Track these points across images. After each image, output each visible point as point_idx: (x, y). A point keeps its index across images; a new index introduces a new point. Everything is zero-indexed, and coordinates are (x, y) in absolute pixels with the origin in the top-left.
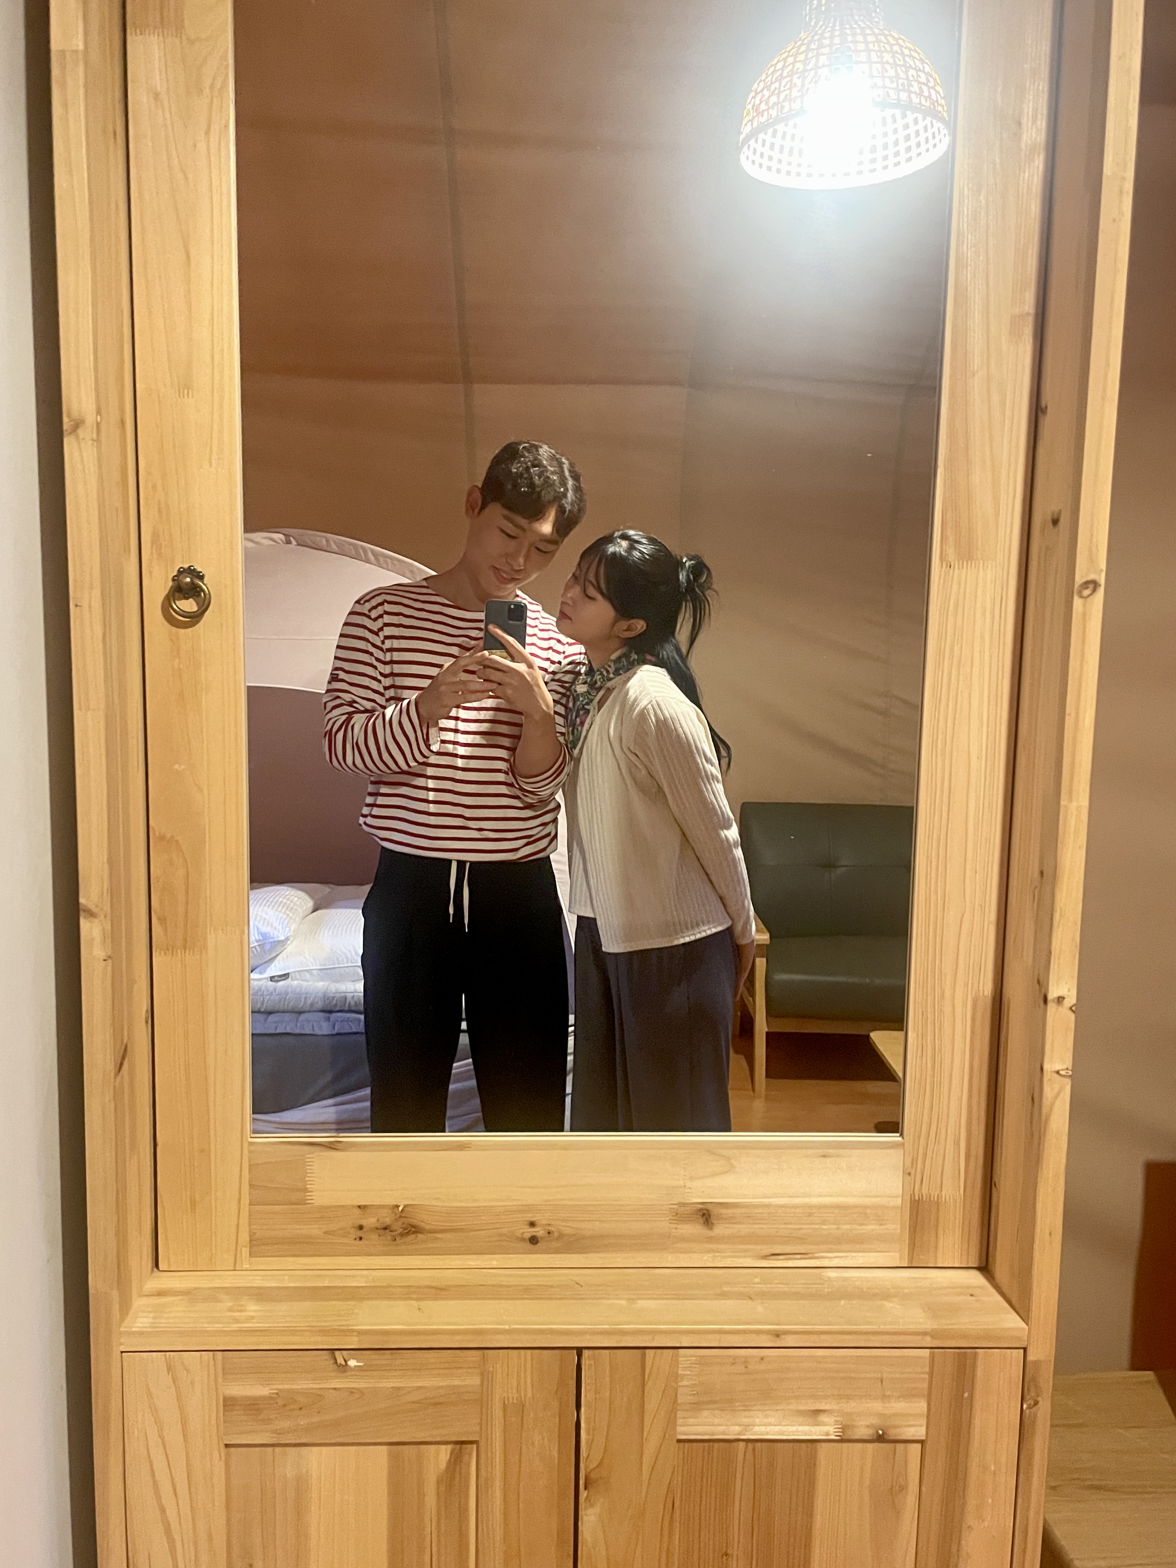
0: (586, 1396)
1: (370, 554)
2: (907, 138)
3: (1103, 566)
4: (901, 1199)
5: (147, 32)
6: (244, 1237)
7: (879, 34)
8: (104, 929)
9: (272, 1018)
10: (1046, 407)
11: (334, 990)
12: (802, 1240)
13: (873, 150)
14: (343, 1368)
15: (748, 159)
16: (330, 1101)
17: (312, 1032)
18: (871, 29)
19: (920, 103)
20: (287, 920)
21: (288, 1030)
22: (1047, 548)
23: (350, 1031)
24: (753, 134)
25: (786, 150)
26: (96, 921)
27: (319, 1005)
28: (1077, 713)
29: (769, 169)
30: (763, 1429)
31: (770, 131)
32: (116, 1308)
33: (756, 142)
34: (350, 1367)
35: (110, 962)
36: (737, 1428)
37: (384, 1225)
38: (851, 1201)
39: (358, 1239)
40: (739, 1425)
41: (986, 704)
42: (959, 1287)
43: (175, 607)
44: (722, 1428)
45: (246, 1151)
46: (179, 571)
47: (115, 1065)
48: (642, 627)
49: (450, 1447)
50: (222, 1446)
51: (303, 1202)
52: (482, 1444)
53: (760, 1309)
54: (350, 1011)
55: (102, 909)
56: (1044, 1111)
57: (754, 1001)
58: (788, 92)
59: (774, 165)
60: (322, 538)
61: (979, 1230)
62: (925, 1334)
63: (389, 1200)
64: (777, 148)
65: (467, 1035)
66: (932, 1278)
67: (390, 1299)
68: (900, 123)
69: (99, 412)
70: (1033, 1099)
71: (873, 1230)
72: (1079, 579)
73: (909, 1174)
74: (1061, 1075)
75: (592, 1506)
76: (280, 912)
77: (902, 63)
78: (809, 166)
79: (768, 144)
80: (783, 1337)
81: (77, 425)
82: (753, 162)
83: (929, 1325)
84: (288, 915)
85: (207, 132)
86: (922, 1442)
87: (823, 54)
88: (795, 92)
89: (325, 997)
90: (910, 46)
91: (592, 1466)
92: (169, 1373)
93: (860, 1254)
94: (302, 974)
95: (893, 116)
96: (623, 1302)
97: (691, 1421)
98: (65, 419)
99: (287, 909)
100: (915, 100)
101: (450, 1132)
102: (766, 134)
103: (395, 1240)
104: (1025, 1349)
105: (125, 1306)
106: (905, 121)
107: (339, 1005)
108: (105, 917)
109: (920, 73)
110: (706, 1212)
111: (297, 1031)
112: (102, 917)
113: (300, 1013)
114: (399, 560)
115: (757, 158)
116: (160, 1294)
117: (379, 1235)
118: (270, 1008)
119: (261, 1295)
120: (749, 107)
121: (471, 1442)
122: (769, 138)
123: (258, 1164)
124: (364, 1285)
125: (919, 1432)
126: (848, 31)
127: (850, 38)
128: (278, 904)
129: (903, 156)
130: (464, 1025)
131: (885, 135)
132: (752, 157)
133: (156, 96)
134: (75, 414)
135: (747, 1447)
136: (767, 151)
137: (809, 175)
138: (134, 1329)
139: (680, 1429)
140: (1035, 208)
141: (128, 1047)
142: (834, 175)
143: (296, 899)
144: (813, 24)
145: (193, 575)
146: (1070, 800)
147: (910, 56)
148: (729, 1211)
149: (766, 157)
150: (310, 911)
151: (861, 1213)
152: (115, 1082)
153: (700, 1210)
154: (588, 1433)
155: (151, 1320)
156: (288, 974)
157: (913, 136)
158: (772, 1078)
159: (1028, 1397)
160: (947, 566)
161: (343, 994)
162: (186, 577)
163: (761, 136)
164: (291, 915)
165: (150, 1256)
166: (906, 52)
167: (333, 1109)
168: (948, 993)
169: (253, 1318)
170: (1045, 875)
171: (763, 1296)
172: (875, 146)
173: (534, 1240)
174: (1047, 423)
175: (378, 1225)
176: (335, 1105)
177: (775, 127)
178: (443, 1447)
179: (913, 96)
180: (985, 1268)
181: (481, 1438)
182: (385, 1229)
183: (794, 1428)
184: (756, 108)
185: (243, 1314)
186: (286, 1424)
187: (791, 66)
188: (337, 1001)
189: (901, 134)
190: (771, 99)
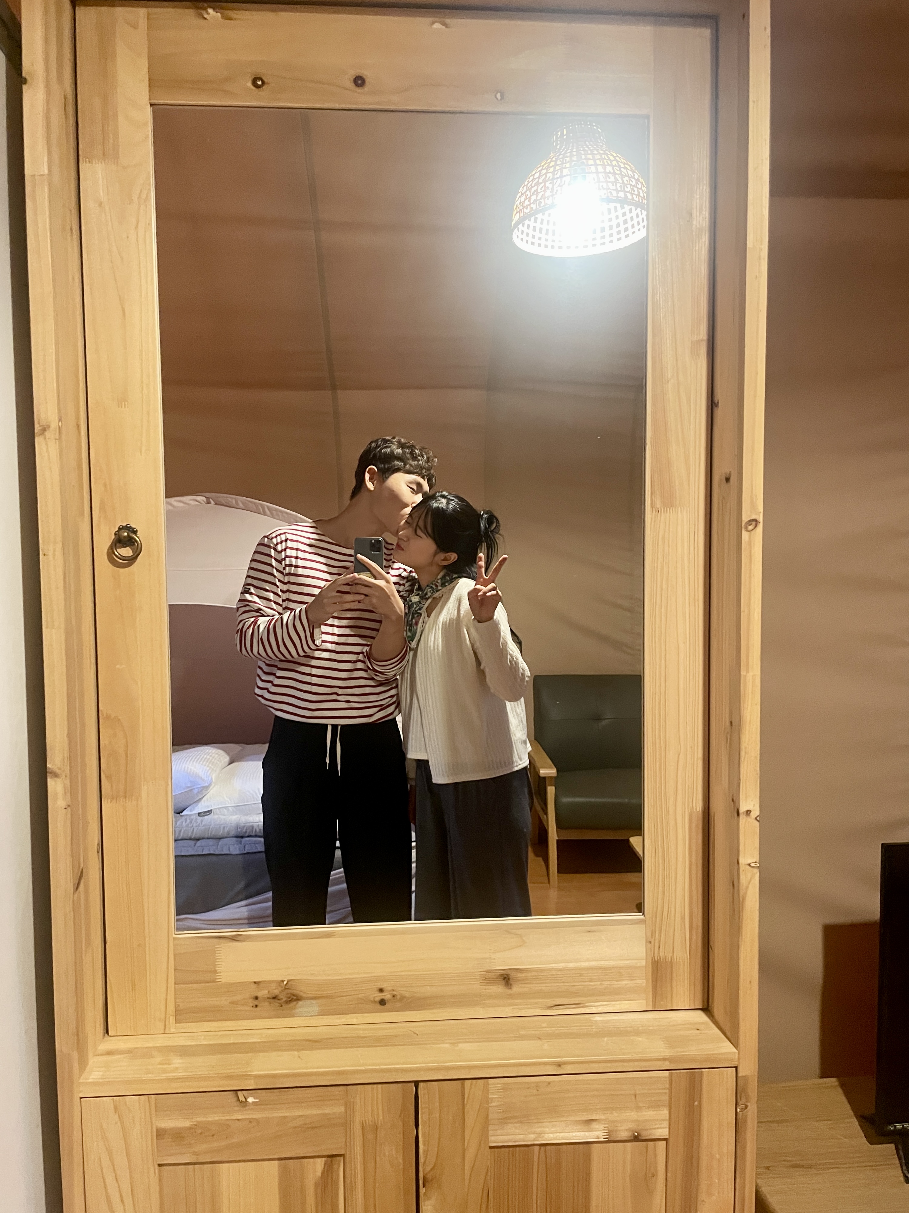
0: (422, 1117)
1: (267, 510)
2: (625, 222)
3: (761, 510)
4: (645, 961)
5: (94, 162)
6: (171, 1008)
7: (603, 154)
8: (65, 784)
9: (199, 843)
10: (718, 402)
11: (244, 820)
12: (575, 994)
13: (603, 230)
14: (244, 1104)
15: (518, 237)
16: (243, 903)
17: (227, 852)
18: (597, 150)
19: (633, 199)
20: (210, 771)
21: (212, 852)
22: (724, 498)
23: (256, 850)
24: (521, 221)
25: (544, 231)
26: (59, 780)
27: (233, 833)
28: (749, 611)
29: (533, 243)
30: (551, 1135)
31: (533, 219)
32: (76, 1065)
33: (523, 226)
34: (250, 1103)
35: (69, 809)
36: (532, 1136)
37: (274, 995)
38: (611, 963)
39: (255, 1006)
40: (534, 1134)
41: (687, 606)
42: (688, 1024)
43: (116, 553)
44: (522, 1136)
45: (171, 944)
46: (119, 528)
47: (74, 885)
48: (455, 558)
49: (324, 1159)
50: (157, 1166)
51: (214, 981)
52: (347, 1156)
53: (546, 1046)
54: (256, 836)
55: (64, 771)
56: (741, 893)
57: (547, 817)
58: (543, 193)
59: (536, 241)
60: (232, 499)
61: (702, 982)
62: (664, 1059)
63: (276, 976)
64: (538, 230)
65: (340, 850)
66: (671, 1018)
67: (279, 1050)
68: (620, 212)
69: (60, 420)
70: (733, 885)
71: (626, 984)
72: (745, 519)
73: (650, 942)
74: (751, 867)
75: (429, 1199)
76: (205, 765)
77: (619, 172)
78: (560, 241)
79: (531, 228)
80: (563, 1066)
81: (44, 430)
82: (522, 239)
83: (667, 1052)
84: (210, 767)
85: (137, 227)
86: (666, 1140)
87: (565, 168)
88: (548, 193)
89: (237, 827)
90: (623, 161)
91: (428, 1169)
92: (116, 1112)
93: (618, 1002)
94: (221, 810)
95: (615, 208)
96: (447, 1046)
97: (499, 1132)
98: (37, 426)
99: (210, 763)
100: (629, 196)
101: (329, 924)
102: (530, 220)
103: (282, 1006)
104: (736, 1068)
105: (83, 1063)
106: (623, 211)
107: (248, 831)
108: (66, 776)
109: (632, 179)
110: (505, 976)
111: (217, 853)
112: (64, 777)
113: (220, 838)
114: (287, 513)
115: (524, 237)
116: (109, 1053)
117: (270, 1003)
118: (198, 836)
119: (184, 1051)
120: (518, 203)
121: (340, 1155)
122: (532, 223)
123: (181, 954)
124: (259, 1040)
125: (663, 1132)
126: (582, 152)
127: (583, 157)
128: (203, 760)
129: (623, 234)
130: (338, 844)
131: (610, 220)
132: (521, 236)
133: (101, 204)
134: (43, 423)
135: (540, 1149)
136: (531, 232)
137: (560, 248)
138: (90, 1081)
139: (492, 1138)
140: (704, 270)
141: (84, 871)
142: (577, 247)
143: (217, 756)
144: (558, 147)
145: (129, 530)
146: (748, 672)
147: (625, 168)
148: (522, 975)
149: (530, 236)
150: (227, 764)
151: (618, 972)
152: (73, 897)
153: (502, 975)
154: (424, 1145)
155: (101, 1073)
156: (211, 810)
157: (629, 220)
158: (561, 873)
159: (740, 1103)
160: (656, 511)
161: (251, 824)
162: (124, 532)
163: (527, 222)
164: (212, 767)
165: (102, 1025)
166: (622, 165)
167: (245, 909)
168: (671, 811)
169: (177, 1068)
170: (733, 724)
171: (550, 1036)
172: (604, 228)
173: (382, 1002)
174: (719, 413)
175: (269, 996)
176: (247, 905)
177: (536, 216)
178: (319, 1160)
179: (628, 194)
180: (706, 1009)
181: (346, 1151)
182: (274, 998)
183: (574, 1134)
184: (522, 203)
185: (170, 1066)
186: (204, 1147)
187: (544, 176)
188: (246, 829)
189: (621, 219)
190: (532, 197)
